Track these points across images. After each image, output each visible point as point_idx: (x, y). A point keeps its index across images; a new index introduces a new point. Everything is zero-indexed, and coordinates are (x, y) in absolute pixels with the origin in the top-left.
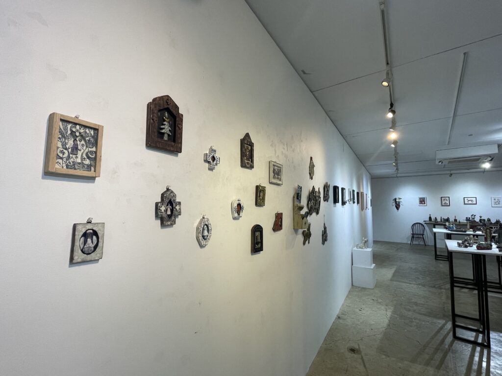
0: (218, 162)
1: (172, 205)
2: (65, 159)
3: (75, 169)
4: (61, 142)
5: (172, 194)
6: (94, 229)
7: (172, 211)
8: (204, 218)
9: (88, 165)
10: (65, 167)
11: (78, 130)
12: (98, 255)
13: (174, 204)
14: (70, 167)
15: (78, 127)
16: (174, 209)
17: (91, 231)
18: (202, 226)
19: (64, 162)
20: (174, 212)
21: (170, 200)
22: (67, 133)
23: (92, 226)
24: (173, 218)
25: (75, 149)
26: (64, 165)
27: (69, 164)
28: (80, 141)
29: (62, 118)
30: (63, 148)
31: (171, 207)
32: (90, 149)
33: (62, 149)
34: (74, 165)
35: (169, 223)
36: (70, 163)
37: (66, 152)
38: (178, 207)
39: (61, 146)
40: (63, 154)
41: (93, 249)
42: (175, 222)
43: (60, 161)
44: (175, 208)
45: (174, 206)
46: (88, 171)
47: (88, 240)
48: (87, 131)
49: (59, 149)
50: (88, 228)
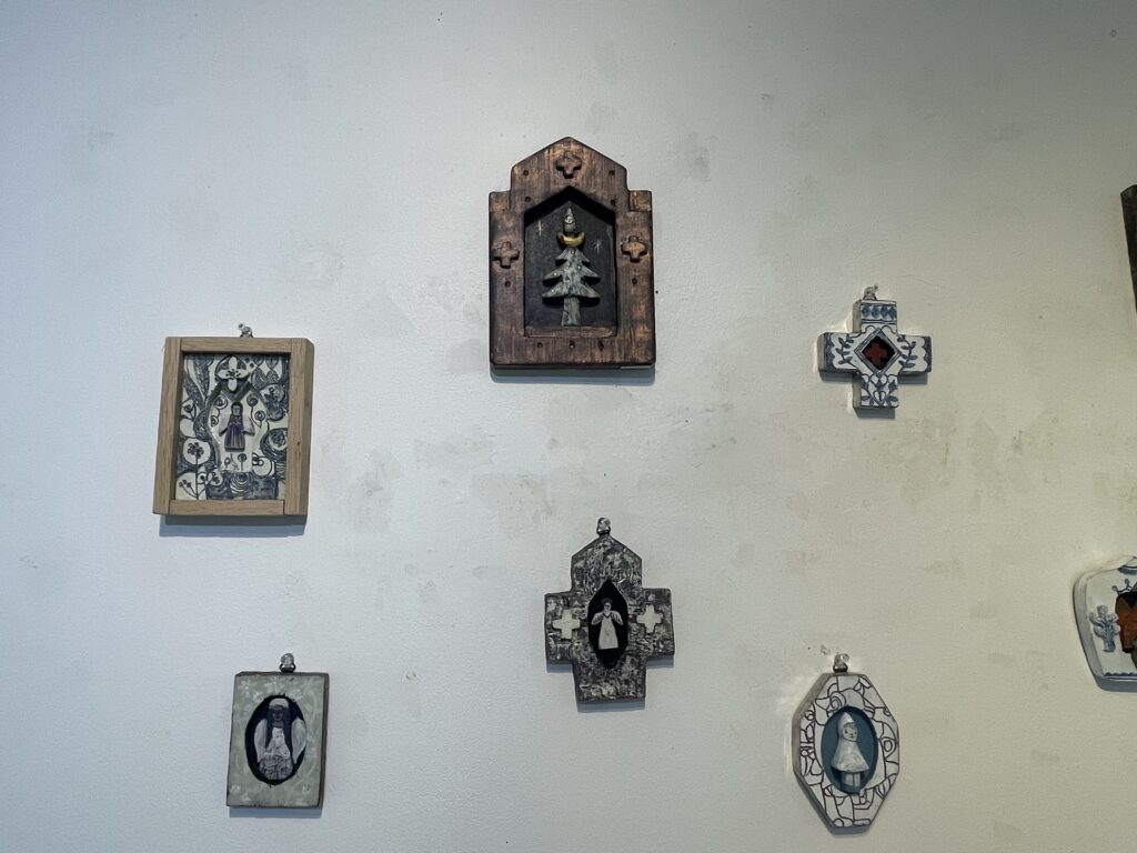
0: (920, 366)
1: (620, 605)
2: (202, 469)
3: (231, 497)
4: (192, 420)
5: (616, 558)
6: (290, 695)
7: (622, 631)
8: (841, 670)
9: (267, 479)
10: (203, 496)
11: (232, 374)
12: (305, 792)
13: (629, 602)
14: (216, 492)
15: (233, 362)
16: (634, 626)
17: (284, 703)
18: (822, 718)
19: (200, 481)
20: (631, 638)
21: (609, 584)
22: (206, 389)
23: (282, 686)
24: (628, 668)
25: (235, 432)
26: (201, 487)
27: (213, 483)
28: (252, 406)
29: (186, 348)
30: (198, 438)
31: (617, 615)
32: (274, 425)
33: (193, 441)
34: (227, 484)
35: (608, 690)
36: (215, 479)
37: (205, 446)
38: (649, 618)
39: (192, 434)
40: (198, 456)
41: (289, 766)
42: (642, 686)
43: (190, 477)
44: (634, 620)
45: (631, 612)
46: (270, 498)
47: (276, 731)
48: (265, 368)
49: (189, 441)
50: (269, 692)
